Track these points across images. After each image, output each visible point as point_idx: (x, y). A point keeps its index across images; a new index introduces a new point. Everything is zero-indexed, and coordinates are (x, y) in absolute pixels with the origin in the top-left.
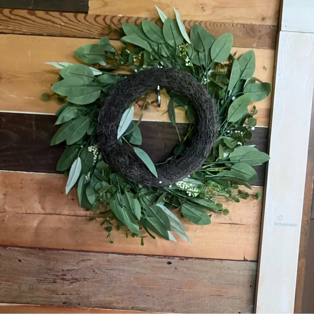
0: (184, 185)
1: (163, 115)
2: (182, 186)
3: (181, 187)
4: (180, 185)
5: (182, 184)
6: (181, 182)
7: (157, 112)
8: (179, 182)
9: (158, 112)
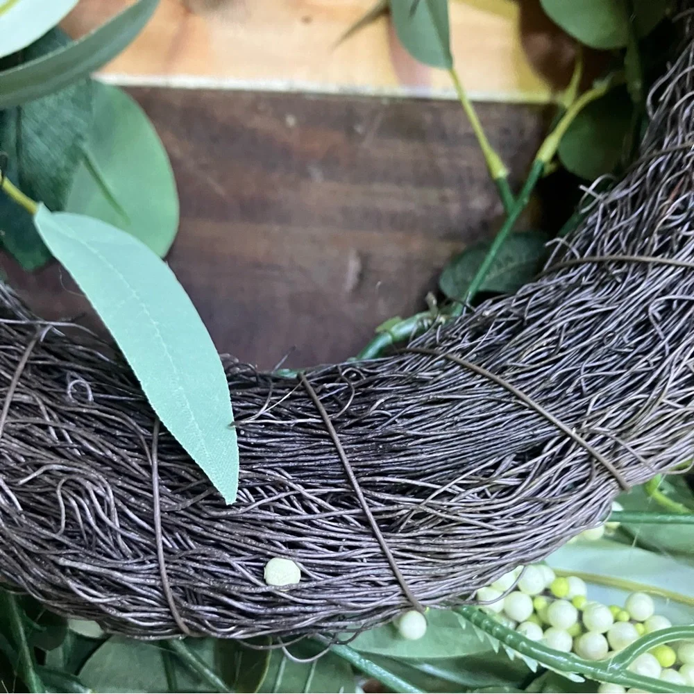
0: (565, 616)
1: (349, 42)
2: (545, 627)
3: (533, 632)
4: (522, 607)
5: (547, 592)
6: (537, 577)
7: (299, 27)
8: (508, 579)
9: (307, 20)
